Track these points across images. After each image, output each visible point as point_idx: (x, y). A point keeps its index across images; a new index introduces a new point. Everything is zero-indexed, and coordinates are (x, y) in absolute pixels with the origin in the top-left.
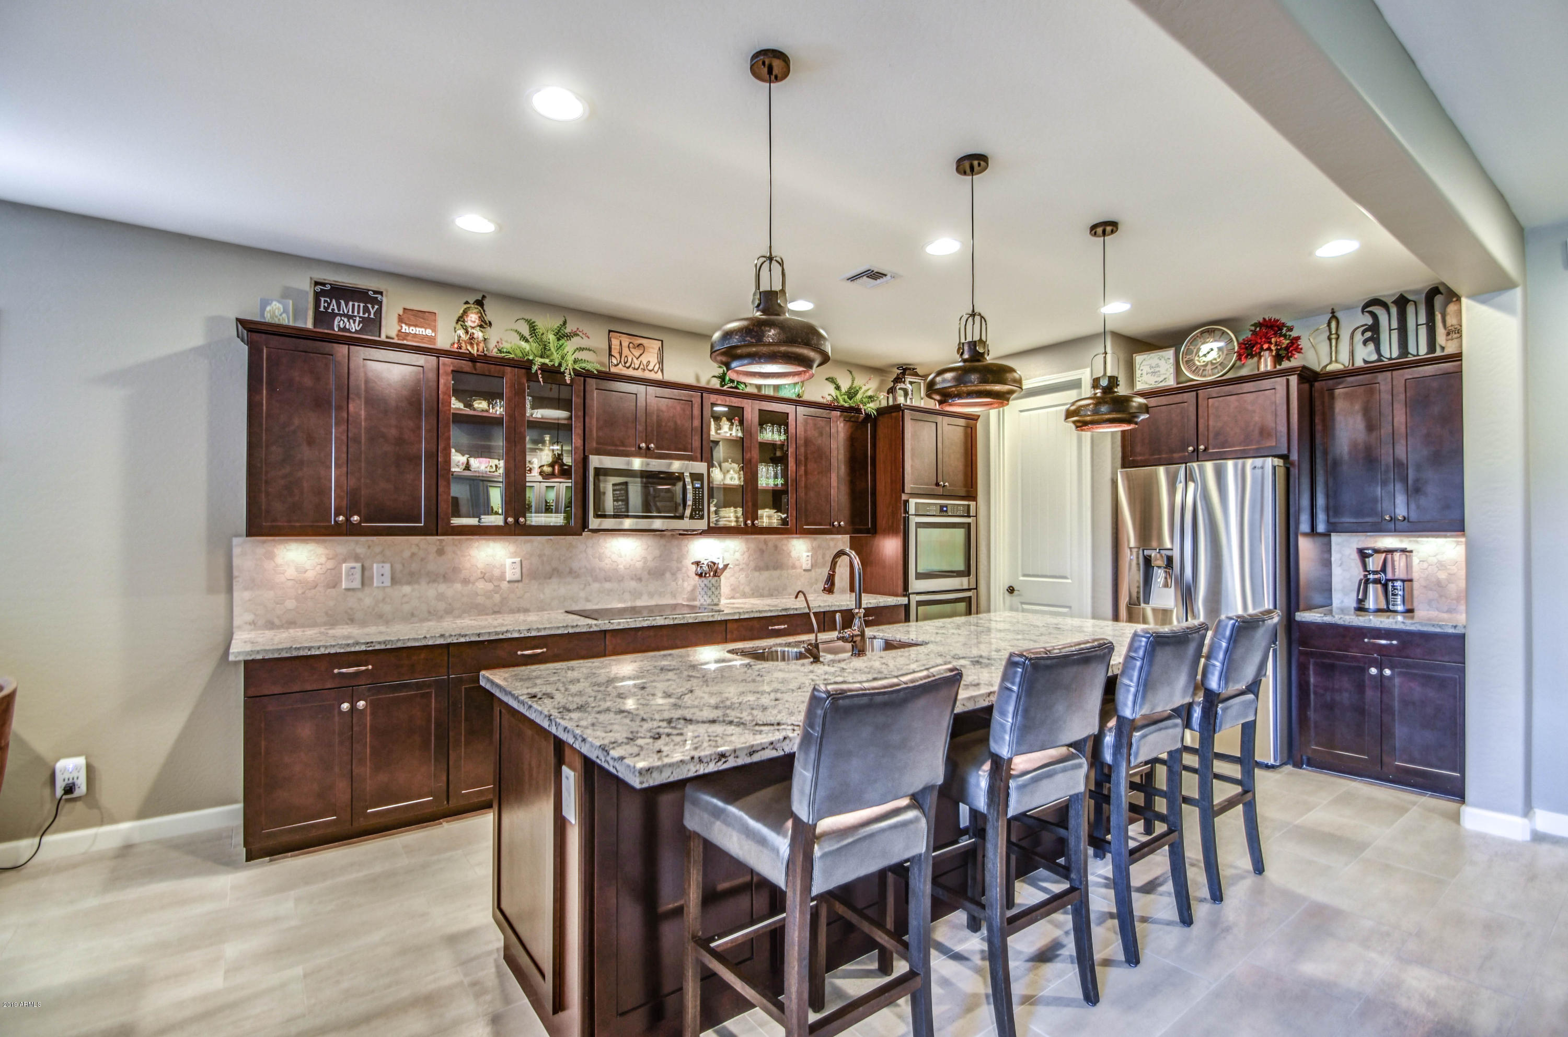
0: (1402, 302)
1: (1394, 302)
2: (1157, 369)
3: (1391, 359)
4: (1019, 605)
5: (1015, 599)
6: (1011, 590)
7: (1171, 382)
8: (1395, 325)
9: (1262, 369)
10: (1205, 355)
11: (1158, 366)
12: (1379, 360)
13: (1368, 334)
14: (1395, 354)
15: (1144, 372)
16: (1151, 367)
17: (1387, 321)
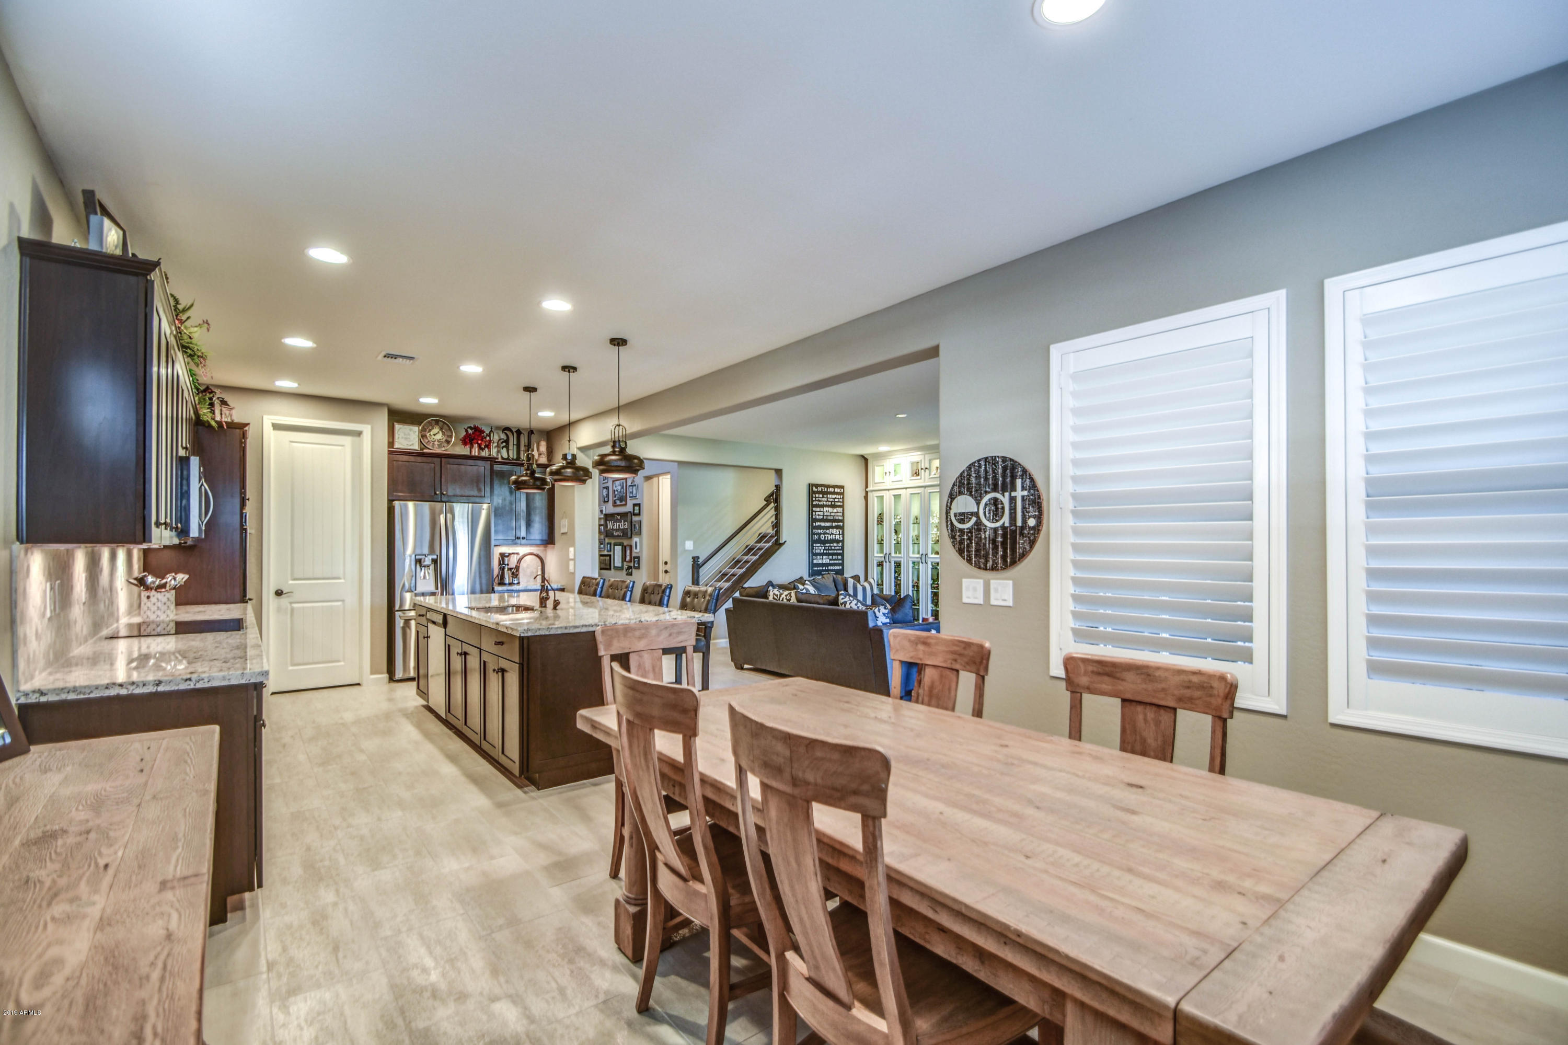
0: (519, 432)
1: (516, 432)
2: (408, 437)
3: (513, 459)
4: (289, 605)
5: (284, 600)
6: (279, 593)
7: (416, 447)
8: (515, 443)
9: (473, 454)
10: (434, 435)
11: (409, 434)
12: (508, 459)
13: (504, 444)
14: (515, 457)
15: (400, 436)
16: (405, 434)
17: (513, 440)
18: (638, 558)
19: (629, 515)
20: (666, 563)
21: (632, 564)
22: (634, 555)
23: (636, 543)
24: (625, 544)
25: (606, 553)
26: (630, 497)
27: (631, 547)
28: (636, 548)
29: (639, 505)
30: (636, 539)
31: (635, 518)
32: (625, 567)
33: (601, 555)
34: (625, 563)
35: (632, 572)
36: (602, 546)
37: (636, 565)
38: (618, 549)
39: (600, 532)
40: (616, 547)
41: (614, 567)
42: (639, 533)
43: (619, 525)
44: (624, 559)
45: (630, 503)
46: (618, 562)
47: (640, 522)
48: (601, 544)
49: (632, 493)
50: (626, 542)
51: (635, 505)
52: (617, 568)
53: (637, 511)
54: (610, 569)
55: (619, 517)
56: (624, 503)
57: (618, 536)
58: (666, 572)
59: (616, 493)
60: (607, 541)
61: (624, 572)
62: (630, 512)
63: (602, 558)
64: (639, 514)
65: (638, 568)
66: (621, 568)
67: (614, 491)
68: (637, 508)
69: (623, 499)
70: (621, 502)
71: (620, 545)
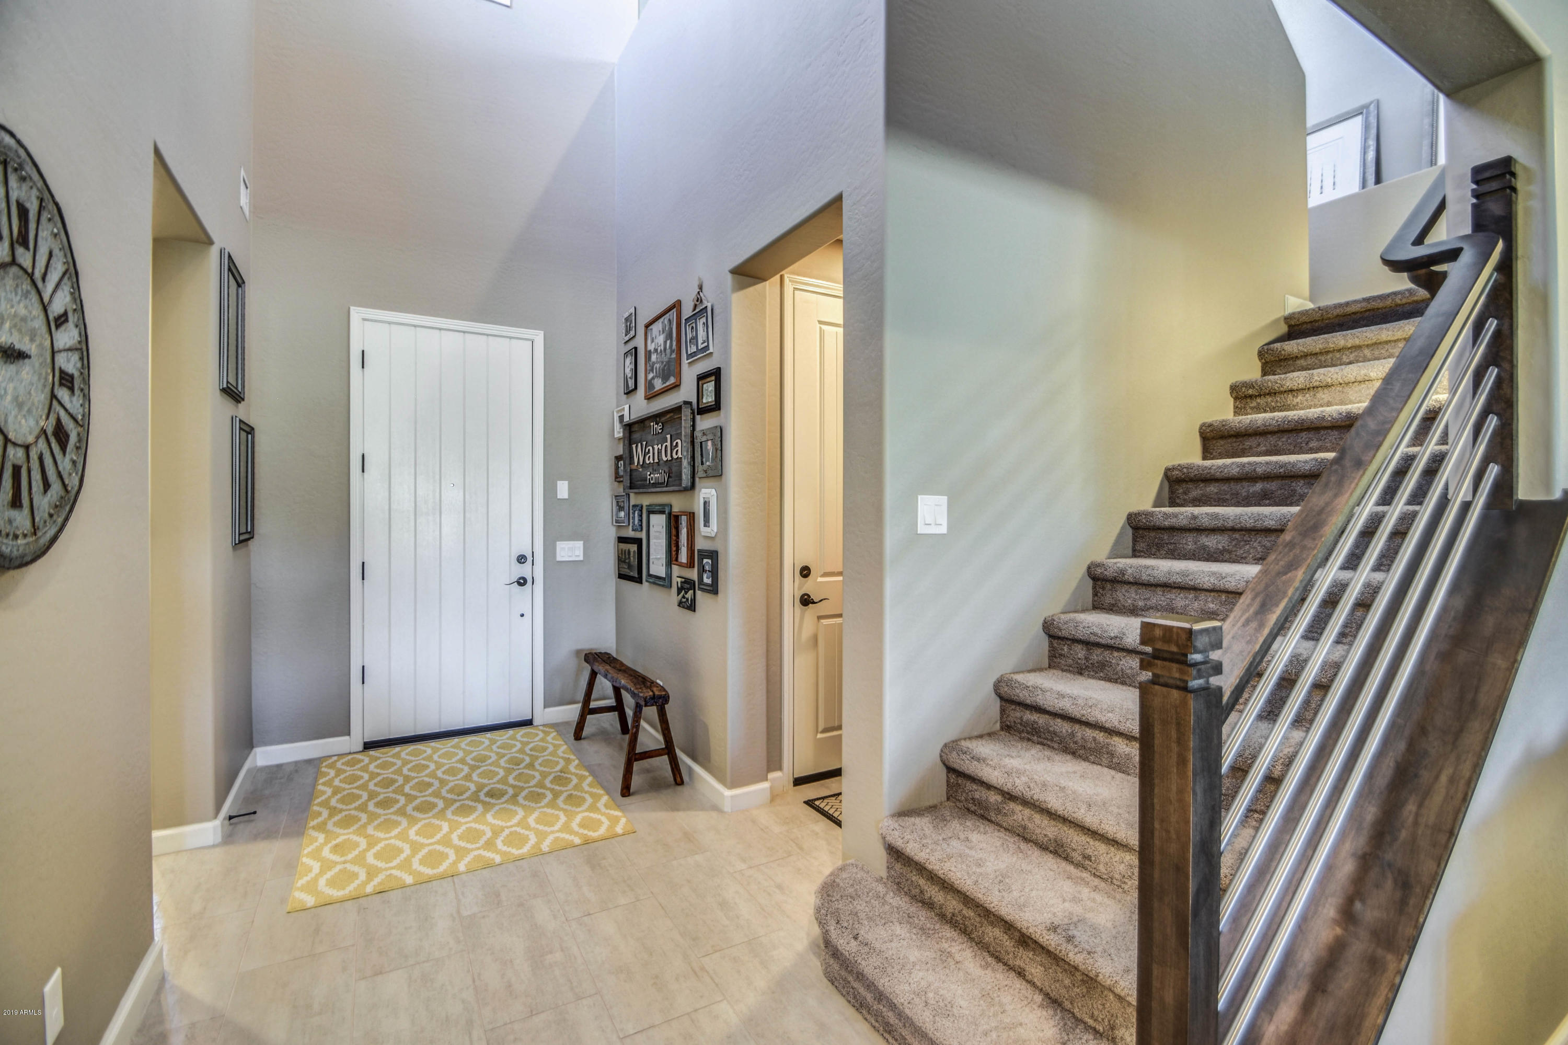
18: (713, 555)
19: (686, 413)
20: (805, 572)
21: (693, 574)
22: (700, 544)
23: (706, 504)
24: (676, 509)
25: (630, 533)
26: (689, 356)
27: (692, 516)
28: (707, 523)
29: (716, 374)
30: (706, 492)
31: (705, 423)
32: (676, 581)
33: (621, 540)
34: (676, 570)
35: (694, 600)
36: (622, 514)
37: (707, 580)
38: (658, 523)
39: (617, 477)
40: (652, 516)
41: (649, 575)
42: (717, 473)
43: (659, 452)
44: (672, 557)
45: (689, 374)
46: (658, 567)
47: (719, 434)
48: (621, 508)
49: (695, 338)
50: (678, 503)
51: (702, 378)
52: (657, 580)
53: (708, 399)
54: (639, 580)
55: (658, 427)
56: (672, 380)
57: (656, 485)
58: (806, 601)
59: (654, 357)
60: (634, 500)
61: (673, 597)
62: (690, 403)
63: (624, 546)
64: (716, 406)
65: (713, 589)
66: (662, 582)
67: (648, 354)
68: (710, 387)
69: (672, 370)
70: (665, 379)
71: (662, 512)
